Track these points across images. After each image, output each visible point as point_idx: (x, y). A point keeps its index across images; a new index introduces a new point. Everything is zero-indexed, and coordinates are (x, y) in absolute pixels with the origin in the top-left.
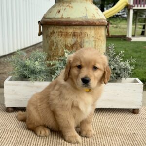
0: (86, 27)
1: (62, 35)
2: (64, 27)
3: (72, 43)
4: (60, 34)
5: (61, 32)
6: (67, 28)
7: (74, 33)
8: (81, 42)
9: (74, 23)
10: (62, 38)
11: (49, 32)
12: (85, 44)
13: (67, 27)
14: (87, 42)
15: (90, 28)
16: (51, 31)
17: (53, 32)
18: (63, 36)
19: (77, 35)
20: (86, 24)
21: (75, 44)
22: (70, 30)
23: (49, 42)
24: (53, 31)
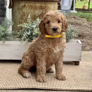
0: (48, 3)
1: (32, 8)
3: (39, 14)
4: (30, 7)
5: (31, 5)
7: (41, 6)
10: (32, 11)
11: (21, 6)
13: (36, 2)
15: (51, 4)
16: (23, 5)
17: (25, 6)
18: (33, 9)
19: (43, 8)
21: (41, 14)
22: (38, 5)
24: (24, 5)
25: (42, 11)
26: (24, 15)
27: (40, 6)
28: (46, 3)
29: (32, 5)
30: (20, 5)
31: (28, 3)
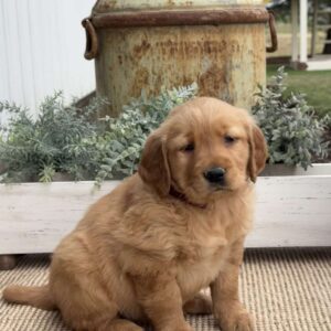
0: (233, 27)
1: (172, 51)
2: (178, 31)
3: (202, 72)
4: (168, 49)
5: (170, 42)
6: (186, 32)
7: (207, 43)
8: (225, 67)
9: (205, 18)
10: (173, 62)
11: (131, 47)
12: (233, 73)
13: (187, 28)
14: (238, 67)
15: (243, 31)
16: (139, 43)
17: (146, 46)
18: (176, 55)
19: (215, 50)
20: (237, 18)
21: (210, 73)
22: (196, 37)
23: (133, 73)
24: (144, 43)
25: (210, 62)
26: (146, 81)
27: (202, 42)
28: (227, 27)
29: (173, 40)
30: (127, 45)
31: (156, 32)
